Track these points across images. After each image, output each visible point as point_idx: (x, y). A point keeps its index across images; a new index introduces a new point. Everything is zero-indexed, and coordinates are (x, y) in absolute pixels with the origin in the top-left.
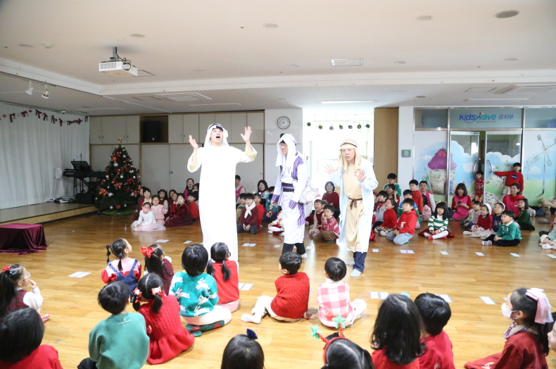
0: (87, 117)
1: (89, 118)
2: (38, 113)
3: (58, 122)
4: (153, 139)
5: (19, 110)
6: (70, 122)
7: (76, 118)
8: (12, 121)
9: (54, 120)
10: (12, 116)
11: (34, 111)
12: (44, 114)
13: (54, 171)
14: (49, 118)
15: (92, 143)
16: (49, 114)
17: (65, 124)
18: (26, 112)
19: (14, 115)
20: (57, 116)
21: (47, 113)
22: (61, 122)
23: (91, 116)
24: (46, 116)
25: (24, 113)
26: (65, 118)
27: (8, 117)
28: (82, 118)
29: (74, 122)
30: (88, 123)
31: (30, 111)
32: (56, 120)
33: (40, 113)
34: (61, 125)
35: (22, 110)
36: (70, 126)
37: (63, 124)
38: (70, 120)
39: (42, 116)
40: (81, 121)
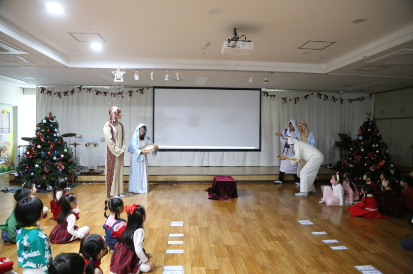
0: (371, 95)
1: (374, 95)
2: (319, 95)
3: (339, 101)
5: (302, 94)
6: (351, 101)
7: (359, 96)
8: (296, 103)
9: (334, 99)
10: (296, 100)
11: (315, 94)
12: (325, 95)
13: (331, 141)
14: (330, 98)
15: (375, 118)
16: (330, 95)
17: (346, 103)
18: (308, 95)
19: (298, 98)
20: (337, 96)
21: (328, 94)
22: (342, 101)
23: (376, 93)
24: (326, 97)
25: (306, 97)
26: (346, 97)
27: (293, 101)
28: (366, 95)
29: (356, 100)
30: (373, 100)
31: (312, 94)
32: (337, 100)
33: (321, 95)
34: (342, 103)
35: (305, 94)
36: (351, 104)
37: (343, 102)
38: (352, 99)
39: (323, 98)
40: (364, 99)
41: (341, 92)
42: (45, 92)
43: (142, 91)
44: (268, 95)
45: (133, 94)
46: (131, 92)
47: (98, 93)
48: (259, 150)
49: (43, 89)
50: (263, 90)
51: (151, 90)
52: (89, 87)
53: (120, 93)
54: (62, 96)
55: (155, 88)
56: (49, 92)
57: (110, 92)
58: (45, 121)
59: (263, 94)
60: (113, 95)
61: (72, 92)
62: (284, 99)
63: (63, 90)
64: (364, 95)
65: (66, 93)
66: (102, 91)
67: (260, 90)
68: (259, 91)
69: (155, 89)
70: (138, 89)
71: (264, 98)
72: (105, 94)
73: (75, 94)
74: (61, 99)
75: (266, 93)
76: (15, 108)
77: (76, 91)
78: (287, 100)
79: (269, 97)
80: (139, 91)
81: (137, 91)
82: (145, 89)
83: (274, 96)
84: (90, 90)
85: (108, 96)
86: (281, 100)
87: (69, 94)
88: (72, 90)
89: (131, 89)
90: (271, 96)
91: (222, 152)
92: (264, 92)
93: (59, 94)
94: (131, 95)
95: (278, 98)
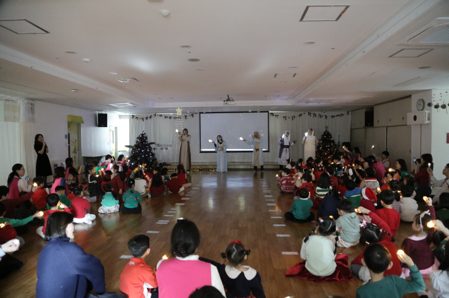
0: (348, 112)
1: (350, 112)
2: (309, 114)
4: (369, 124)
5: (297, 114)
6: (333, 117)
7: (339, 113)
8: (293, 119)
9: (321, 116)
10: (293, 117)
11: (307, 113)
14: (317, 115)
15: (353, 128)
16: (317, 113)
17: (329, 118)
18: (302, 114)
20: (322, 113)
22: (326, 117)
23: (352, 111)
24: (315, 115)
25: (300, 115)
26: (329, 114)
27: (291, 118)
28: (345, 112)
29: (337, 116)
31: (304, 113)
33: (310, 113)
34: (326, 119)
35: (300, 113)
36: (333, 119)
37: (328, 118)
38: (334, 115)
39: (312, 115)
40: (343, 115)
41: (324, 111)
42: (135, 117)
43: (192, 115)
44: (273, 115)
45: (187, 117)
46: (186, 116)
47: (166, 117)
48: (268, 151)
49: (133, 116)
51: (198, 114)
52: (160, 114)
53: (179, 117)
54: (145, 120)
55: (200, 113)
56: (136, 118)
57: (173, 117)
58: (141, 136)
59: (270, 115)
61: (151, 117)
62: (285, 117)
63: (145, 117)
64: (342, 113)
65: (147, 118)
66: (168, 116)
67: (268, 112)
69: (201, 114)
70: (190, 114)
71: (271, 117)
72: (170, 118)
73: (152, 119)
74: (144, 122)
75: (272, 114)
76: (116, 128)
77: (153, 116)
78: (287, 118)
79: (274, 116)
81: (190, 116)
82: (195, 114)
83: (278, 116)
84: (161, 115)
85: (172, 119)
86: (282, 118)
87: (149, 118)
89: (186, 115)
90: (276, 116)
91: (243, 153)
92: (271, 113)
93: (143, 119)
94: (186, 118)
95: (281, 117)
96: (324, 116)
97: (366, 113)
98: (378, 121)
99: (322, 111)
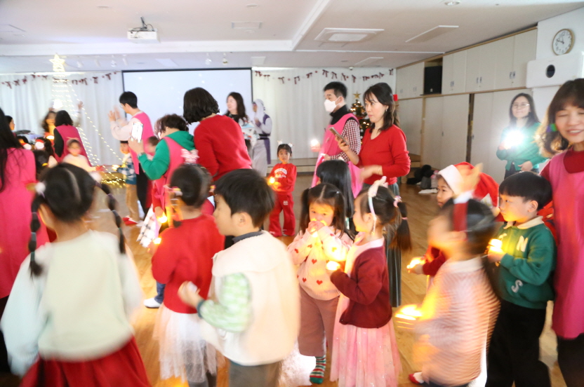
0: (391, 71)
1: (395, 70)
2: (325, 73)
4: (431, 90)
5: (303, 73)
6: (365, 78)
7: (376, 72)
8: (296, 83)
9: (344, 77)
10: (297, 79)
11: (321, 71)
12: (333, 72)
14: (339, 76)
15: (400, 98)
16: (339, 72)
17: (359, 81)
18: (311, 73)
19: (298, 77)
20: (347, 73)
21: (336, 71)
22: (354, 78)
23: (397, 69)
24: (334, 74)
25: (308, 75)
26: (359, 73)
27: (293, 80)
28: (385, 71)
29: (372, 77)
30: (394, 77)
31: (316, 72)
32: (348, 77)
33: (327, 72)
34: (354, 82)
35: (308, 71)
36: (366, 82)
37: (356, 80)
38: (367, 76)
39: (330, 75)
40: (382, 75)
41: (351, 68)
43: (108, 75)
44: (260, 75)
45: (99, 80)
46: (95, 78)
50: (254, 69)
51: (119, 74)
52: (45, 74)
53: (83, 80)
55: (124, 71)
57: (71, 79)
59: (254, 74)
60: (75, 82)
61: (25, 81)
62: (282, 79)
63: (12, 80)
64: (382, 71)
65: (17, 82)
66: (60, 79)
67: (250, 69)
68: (249, 71)
69: (125, 74)
70: (104, 74)
71: (256, 78)
73: (29, 83)
74: (12, 90)
75: (259, 72)
77: (30, 79)
78: (285, 80)
79: (262, 77)
80: (106, 77)
81: (103, 77)
82: (113, 73)
83: (269, 76)
84: (45, 77)
86: (278, 81)
87: (21, 82)
88: (23, 78)
89: (95, 75)
90: (265, 76)
92: (256, 72)
93: (9, 84)
94: (96, 82)
95: (274, 78)
96: (351, 78)
97: (427, 70)
98: (452, 83)
99: (347, 67)
